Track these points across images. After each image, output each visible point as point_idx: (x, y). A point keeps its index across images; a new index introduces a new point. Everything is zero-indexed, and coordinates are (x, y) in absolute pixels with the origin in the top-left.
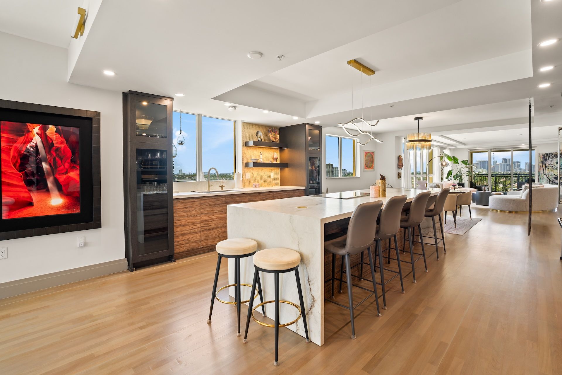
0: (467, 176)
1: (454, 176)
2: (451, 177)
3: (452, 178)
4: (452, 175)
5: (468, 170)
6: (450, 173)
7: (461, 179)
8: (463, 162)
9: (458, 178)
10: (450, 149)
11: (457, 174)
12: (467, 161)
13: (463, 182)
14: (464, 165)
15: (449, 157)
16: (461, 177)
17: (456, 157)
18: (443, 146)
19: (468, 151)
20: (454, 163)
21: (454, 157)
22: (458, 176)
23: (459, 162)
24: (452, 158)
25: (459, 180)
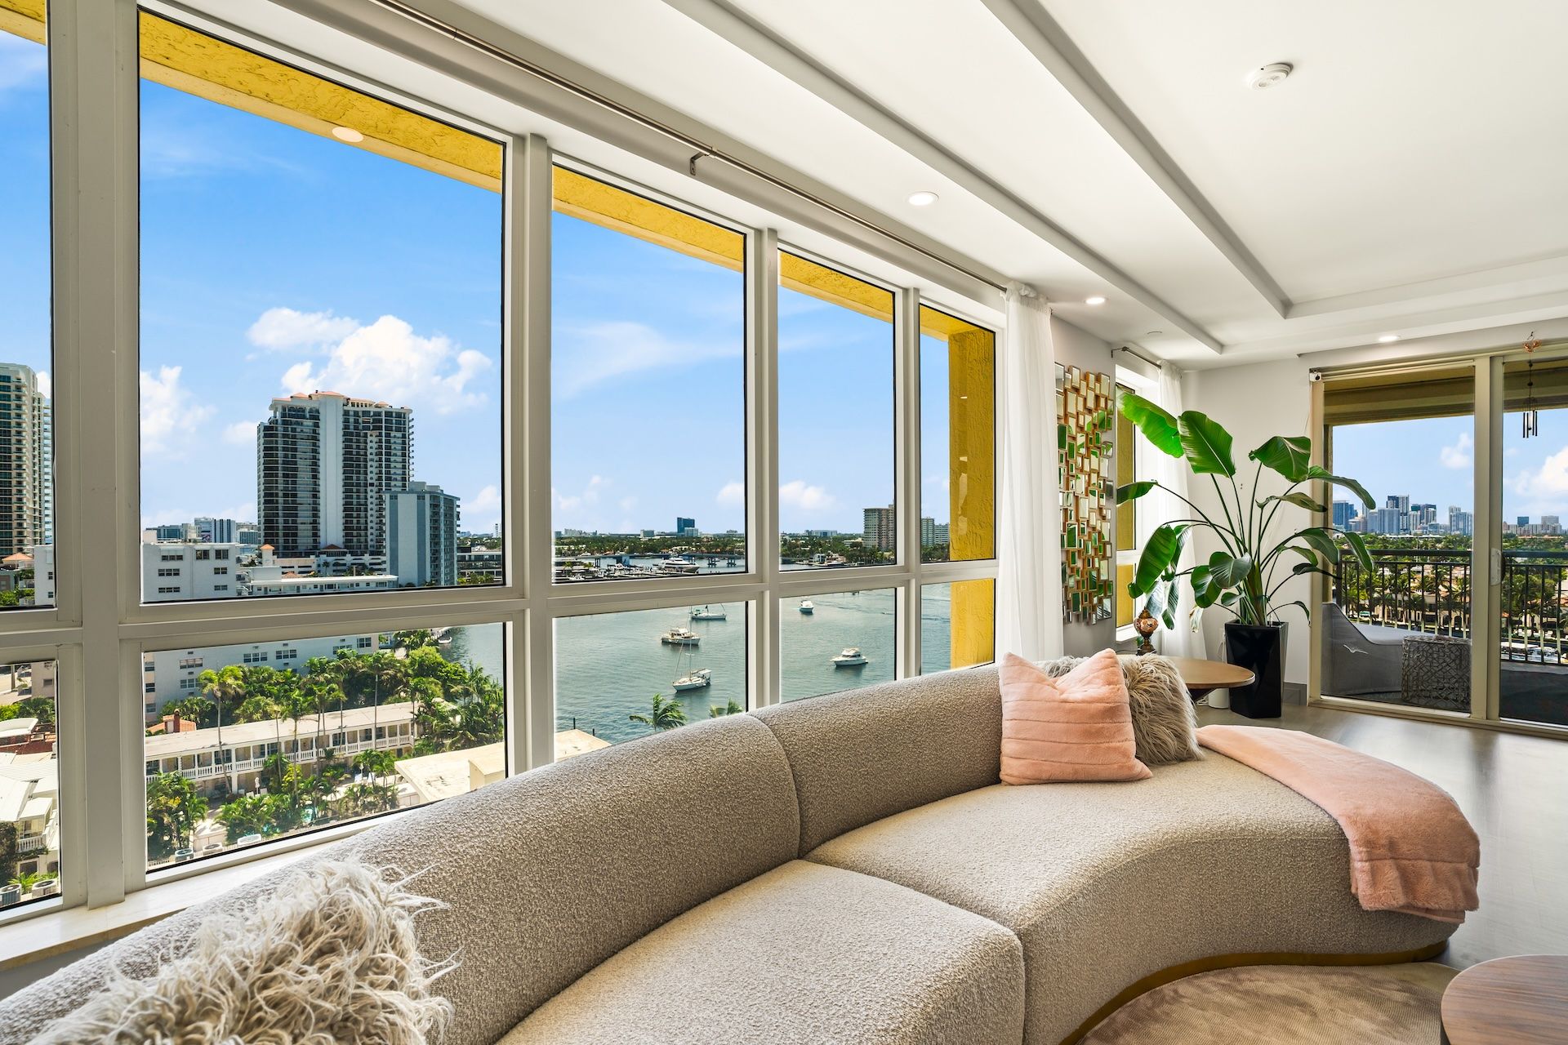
0: (1299, 569)
1: (1197, 574)
2: (1169, 577)
3: (1184, 585)
4: (1186, 561)
5: (1304, 518)
6: (1164, 545)
7: (1256, 596)
8: (1270, 452)
9: (1223, 591)
10: (1177, 369)
11: (1218, 559)
12: (1303, 442)
13: (1271, 618)
14: (1275, 482)
15: (1158, 422)
16: (1252, 577)
17: (1213, 416)
18: (1079, 296)
19: (1313, 377)
20: (1197, 469)
21: (1191, 419)
22: (1228, 572)
23: (1239, 454)
24: (1181, 429)
25: (1236, 605)
